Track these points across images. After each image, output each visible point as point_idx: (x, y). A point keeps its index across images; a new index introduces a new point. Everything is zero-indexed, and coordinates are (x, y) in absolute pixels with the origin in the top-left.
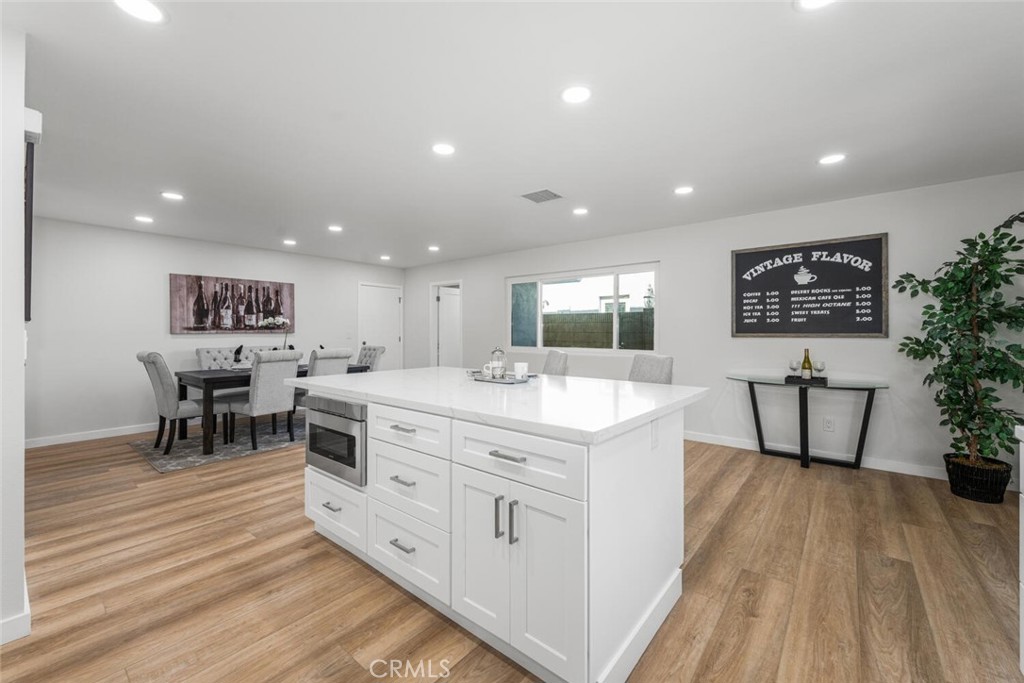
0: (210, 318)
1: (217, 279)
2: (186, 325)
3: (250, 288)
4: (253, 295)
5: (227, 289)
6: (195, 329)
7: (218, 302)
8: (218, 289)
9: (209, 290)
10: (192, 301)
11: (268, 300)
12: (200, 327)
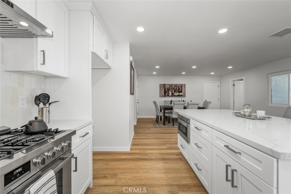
0: (167, 93)
1: (168, 84)
2: (162, 95)
3: (175, 86)
4: (176, 88)
5: (170, 87)
6: (164, 96)
7: (168, 90)
8: (168, 87)
9: (167, 87)
10: (164, 89)
11: (179, 89)
12: (165, 96)
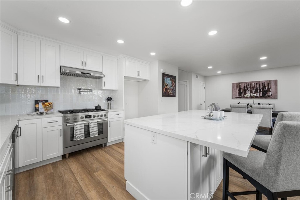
0: (243, 94)
2: (236, 97)
3: (257, 84)
4: (258, 86)
5: (248, 85)
7: (245, 89)
10: (238, 90)
